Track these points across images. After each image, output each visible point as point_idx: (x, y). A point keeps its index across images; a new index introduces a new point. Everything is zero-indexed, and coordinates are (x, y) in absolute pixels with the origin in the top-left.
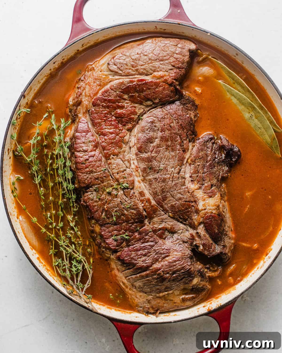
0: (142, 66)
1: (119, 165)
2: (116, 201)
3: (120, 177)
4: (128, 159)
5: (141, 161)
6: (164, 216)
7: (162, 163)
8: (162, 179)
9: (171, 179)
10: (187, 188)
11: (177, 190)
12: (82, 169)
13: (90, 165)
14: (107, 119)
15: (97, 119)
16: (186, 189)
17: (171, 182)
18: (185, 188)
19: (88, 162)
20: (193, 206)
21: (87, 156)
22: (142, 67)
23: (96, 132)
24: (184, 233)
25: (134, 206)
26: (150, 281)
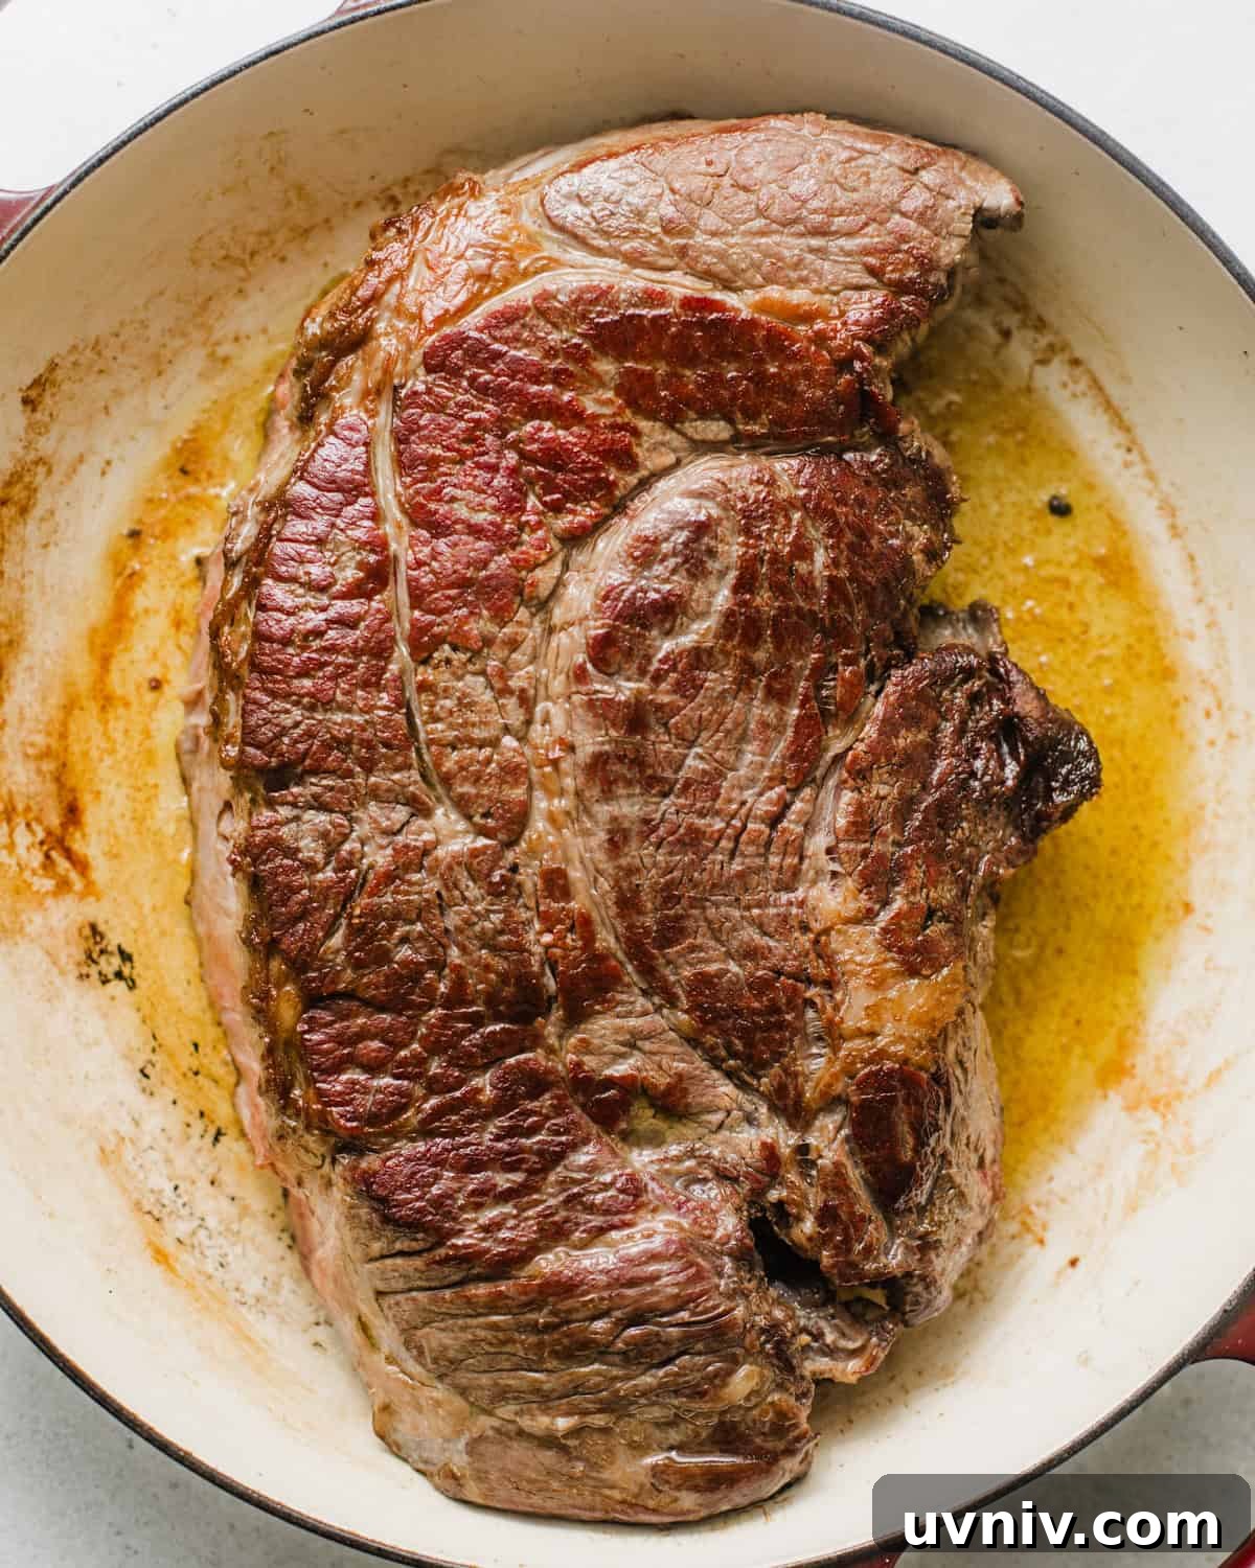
0: (714, 234)
1: (470, 706)
2: (417, 889)
3: (462, 768)
4: (523, 691)
5: (590, 718)
6: (648, 1018)
7: (699, 750)
8: (682, 831)
9: (723, 843)
10: (802, 904)
11: (748, 908)
12: (279, 672)
13: (327, 664)
14: (474, 454)
15: (424, 439)
16: (794, 911)
17: (726, 859)
18: (790, 903)
19: (316, 644)
20: (811, 1003)
21: (322, 616)
22: (716, 243)
23: (401, 505)
24: (731, 1129)
25: (502, 932)
26: (501, 1335)
